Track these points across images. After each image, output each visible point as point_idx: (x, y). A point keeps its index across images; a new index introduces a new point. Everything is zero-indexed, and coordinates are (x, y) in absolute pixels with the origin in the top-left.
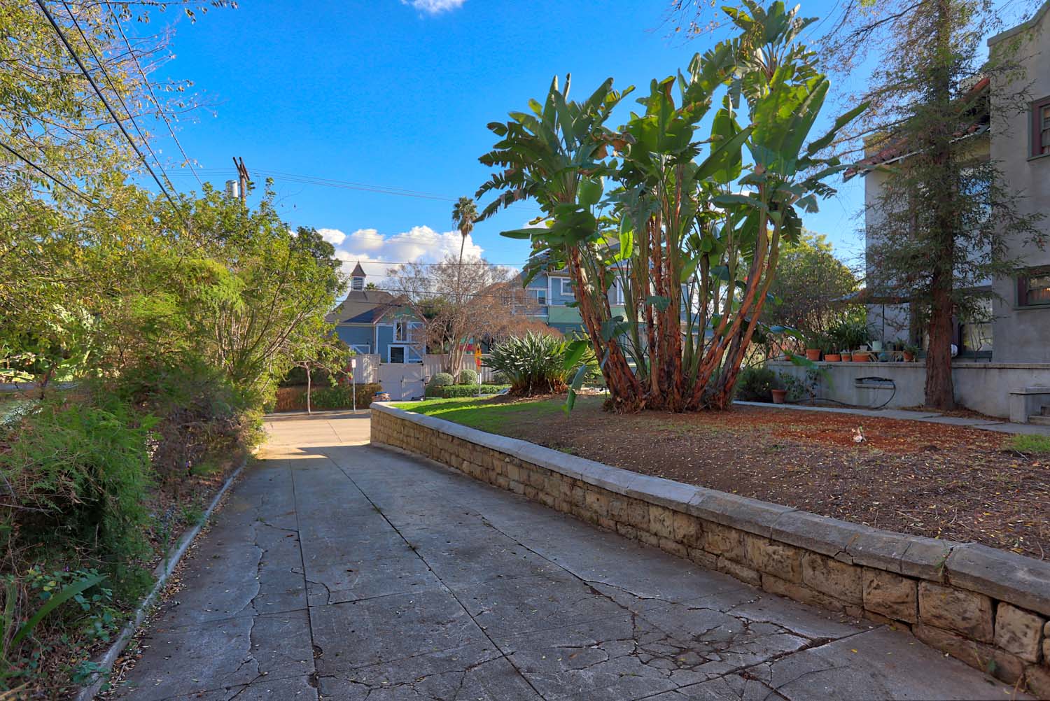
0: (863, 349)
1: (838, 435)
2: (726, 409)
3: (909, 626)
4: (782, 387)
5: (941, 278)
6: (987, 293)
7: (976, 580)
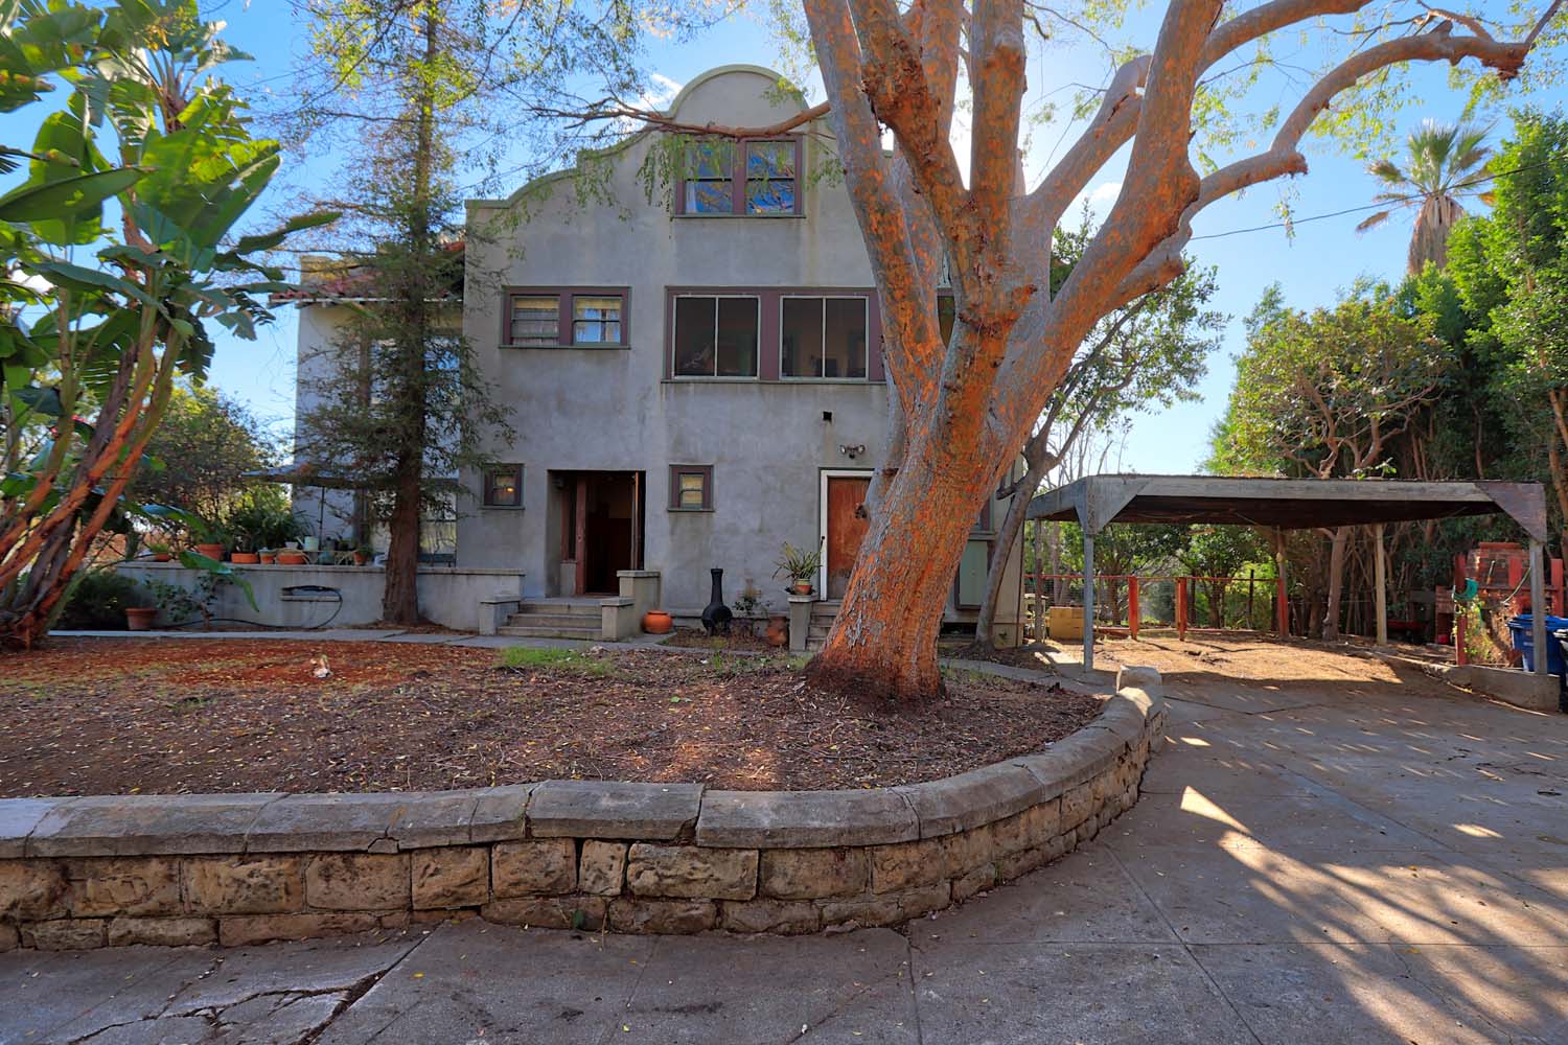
0: (291, 546)
1: (286, 670)
2: (38, 646)
3: (477, 910)
4: (147, 603)
5: (409, 464)
6: (452, 486)
7: (562, 822)
